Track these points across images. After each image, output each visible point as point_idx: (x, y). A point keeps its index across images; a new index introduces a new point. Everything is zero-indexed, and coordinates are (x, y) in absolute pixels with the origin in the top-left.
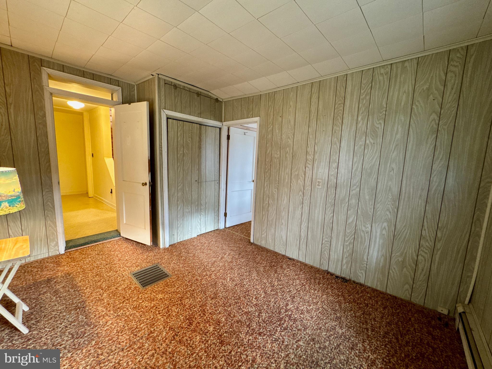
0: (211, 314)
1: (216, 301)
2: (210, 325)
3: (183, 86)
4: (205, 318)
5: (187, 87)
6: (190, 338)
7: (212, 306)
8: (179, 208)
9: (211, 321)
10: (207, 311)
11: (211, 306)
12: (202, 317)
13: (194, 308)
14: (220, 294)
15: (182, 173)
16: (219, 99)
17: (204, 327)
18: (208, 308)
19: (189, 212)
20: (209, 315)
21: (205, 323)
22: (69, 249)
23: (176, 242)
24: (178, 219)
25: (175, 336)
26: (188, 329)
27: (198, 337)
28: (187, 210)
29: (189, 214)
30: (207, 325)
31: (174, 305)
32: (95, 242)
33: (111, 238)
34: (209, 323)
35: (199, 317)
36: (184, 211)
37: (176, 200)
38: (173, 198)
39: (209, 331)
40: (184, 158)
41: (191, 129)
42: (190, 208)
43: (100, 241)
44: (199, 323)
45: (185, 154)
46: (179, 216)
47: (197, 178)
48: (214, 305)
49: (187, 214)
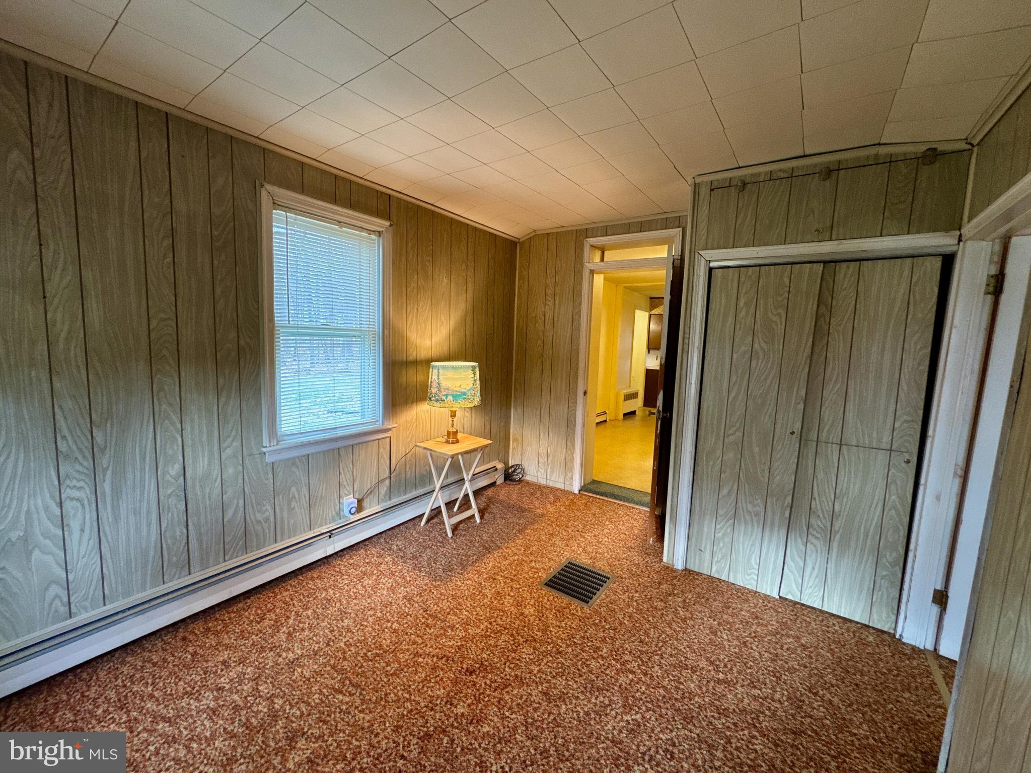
0: (499, 702)
1: (539, 703)
2: (469, 706)
3: (766, 173)
4: (488, 692)
5: (780, 170)
6: (442, 679)
7: (521, 699)
8: (725, 491)
9: (480, 705)
10: (508, 692)
11: (522, 696)
12: (490, 686)
13: (510, 668)
14: (564, 706)
15: (743, 404)
16: (941, 147)
17: (465, 697)
18: (515, 692)
19: (757, 515)
20: (494, 697)
21: (474, 696)
22: (585, 491)
23: (705, 571)
24: (719, 518)
25: (445, 659)
26: (460, 671)
27: (442, 691)
28: (750, 507)
29: (755, 519)
30: (469, 701)
31: (512, 635)
32: (615, 498)
33: (637, 504)
34: (474, 702)
35: (488, 682)
36: (739, 505)
37: (718, 467)
38: (707, 462)
39: (456, 707)
40: (754, 364)
41: (786, 281)
42: (762, 507)
43: (621, 500)
44: (474, 685)
45: (757, 353)
46: (721, 512)
47: (798, 425)
48: (526, 701)
49: (748, 517)
